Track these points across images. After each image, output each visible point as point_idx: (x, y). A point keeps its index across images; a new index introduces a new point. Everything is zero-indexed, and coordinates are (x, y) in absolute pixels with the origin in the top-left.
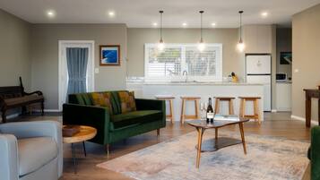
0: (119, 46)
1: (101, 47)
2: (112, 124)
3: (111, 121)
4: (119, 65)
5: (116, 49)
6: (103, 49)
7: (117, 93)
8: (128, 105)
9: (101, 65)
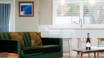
0: (33, 2)
1: (20, 3)
2: (22, 51)
3: (22, 49)
4: (33, 16)
5: (31, 4)
6: (22, 4)
7: (28, 33)
8: (36, 41)
9: (20, 16)
